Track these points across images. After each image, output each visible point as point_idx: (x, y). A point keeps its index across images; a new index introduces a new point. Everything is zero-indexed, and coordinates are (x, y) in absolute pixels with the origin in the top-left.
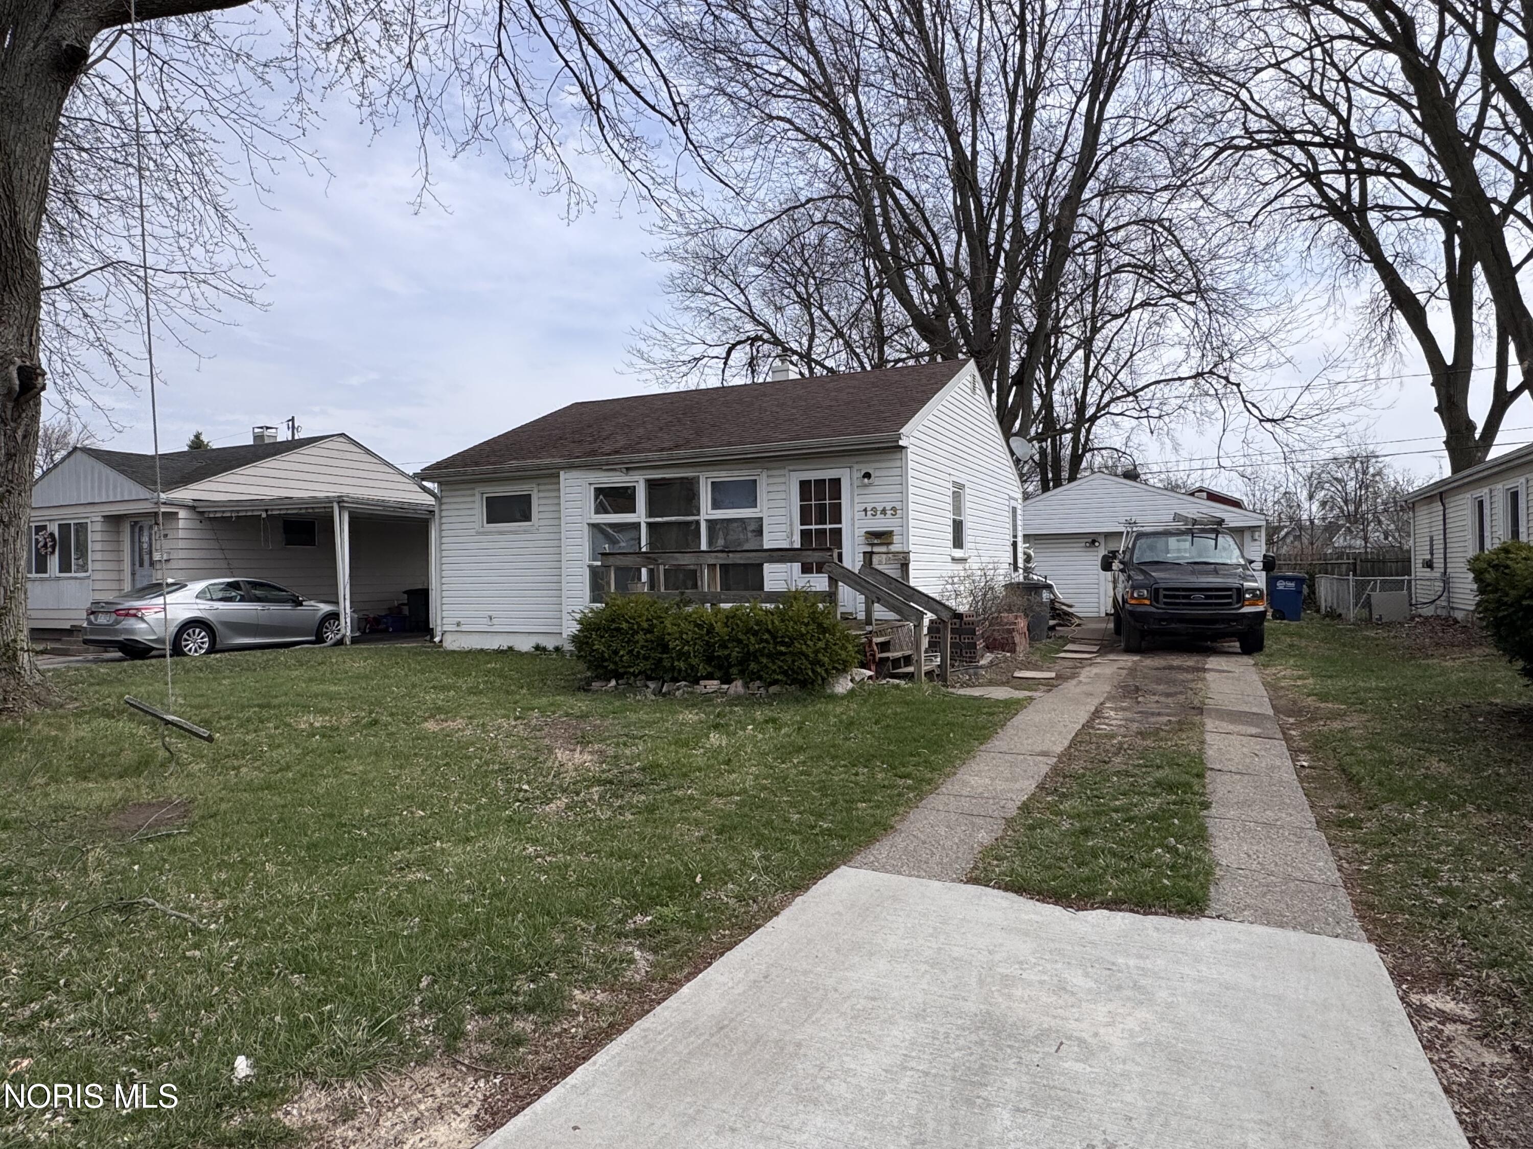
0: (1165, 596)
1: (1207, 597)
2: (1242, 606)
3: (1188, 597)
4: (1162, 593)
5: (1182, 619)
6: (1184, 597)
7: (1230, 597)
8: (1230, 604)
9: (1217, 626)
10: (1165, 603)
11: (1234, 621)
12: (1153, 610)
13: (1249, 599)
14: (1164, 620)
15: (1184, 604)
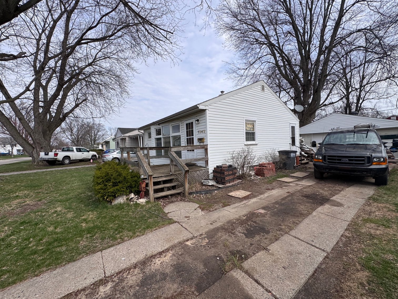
0: (329, 159)
1: (350, 160)
2: (371, 165)
3: (340, 160)
4: (327, 158)
5: (337, 169)
6: (338, 160)
7: (363, 160)
8: (363, 164)
9: (356, 173)
10: (328, 162)
11: (365, 172)
12: (322, 164)
13: (375, 162)
14: (328, 169)
15: (338, 163)
